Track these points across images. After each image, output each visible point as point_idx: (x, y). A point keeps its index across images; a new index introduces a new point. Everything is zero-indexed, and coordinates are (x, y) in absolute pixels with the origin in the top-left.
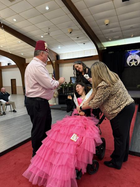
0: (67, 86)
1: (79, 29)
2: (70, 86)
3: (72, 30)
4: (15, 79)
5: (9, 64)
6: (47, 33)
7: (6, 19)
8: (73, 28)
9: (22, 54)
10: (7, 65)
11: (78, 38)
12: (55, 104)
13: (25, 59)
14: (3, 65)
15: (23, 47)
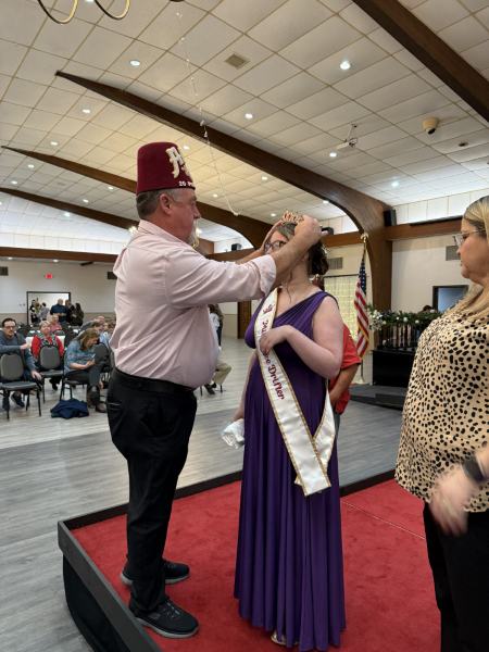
0: (405, 319)
1: (466, 115)
2: (417, 322)
3: (438, 121)
5: (234, 247)
6: (347, 144)
7: (225, 117)
8: (441, 114)
9: (273, 215)
10: (230, 250)
11: (463, 145)
12: (361, 382)
14: (219, 250)
15: (274, 193)
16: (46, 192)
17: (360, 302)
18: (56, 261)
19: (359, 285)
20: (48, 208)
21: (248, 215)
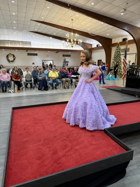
0: (136, 67)
2: (139, 68)
4: (101, 60)
5: (97, 46)
9: (108, 35)
10: (96, 47)
12: (123, 86)
13: (112, 39)
14: (93, 46)
15: (107, 28)
16: (44, 32)
17: (124, 62)
18: (49, 51)
19: (124, 57)
20: (46, 36)
21: (100, 35)
